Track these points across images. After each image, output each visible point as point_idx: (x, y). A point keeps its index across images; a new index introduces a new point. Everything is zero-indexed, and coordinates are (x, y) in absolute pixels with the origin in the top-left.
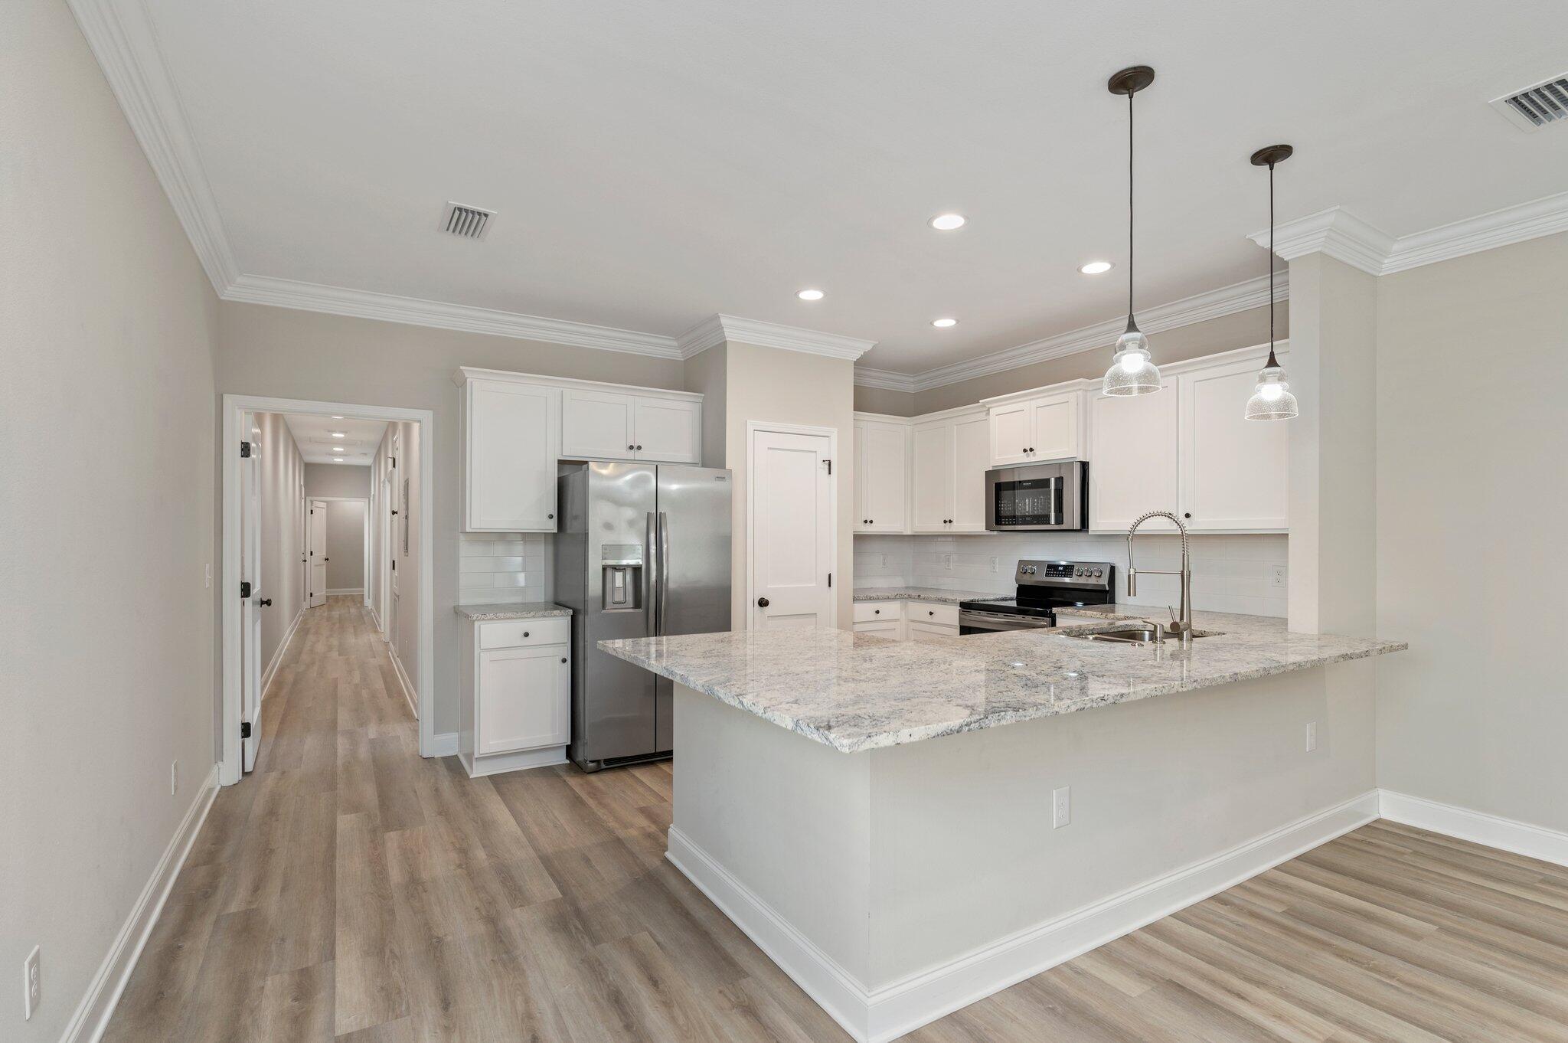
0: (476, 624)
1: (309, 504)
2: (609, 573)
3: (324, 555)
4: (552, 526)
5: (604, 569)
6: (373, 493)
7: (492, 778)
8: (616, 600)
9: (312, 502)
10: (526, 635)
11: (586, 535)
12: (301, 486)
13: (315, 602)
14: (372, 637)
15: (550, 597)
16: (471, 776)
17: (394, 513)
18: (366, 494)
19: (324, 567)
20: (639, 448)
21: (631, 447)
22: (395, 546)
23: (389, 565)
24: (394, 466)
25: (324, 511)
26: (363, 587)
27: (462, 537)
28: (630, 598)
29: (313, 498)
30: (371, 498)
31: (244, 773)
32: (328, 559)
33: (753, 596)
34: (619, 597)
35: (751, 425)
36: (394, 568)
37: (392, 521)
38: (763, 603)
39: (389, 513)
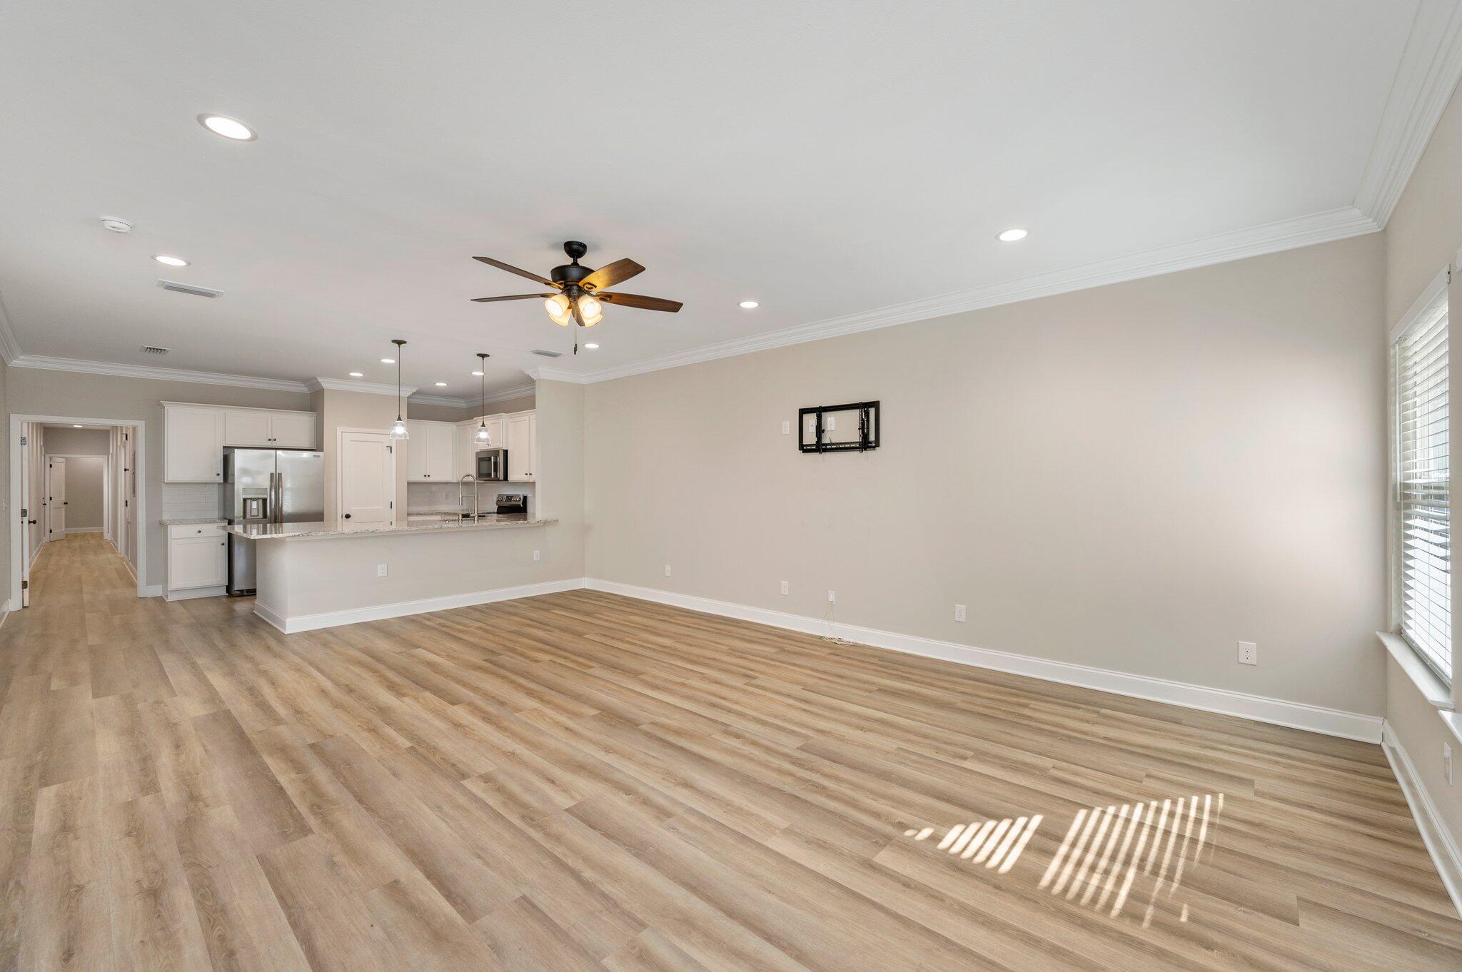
0: (169, 526)
1: (47, 459)
2: (248, 501)
3: (63, 499)
4: (220, 480)
5: (245, 500)
6: (111, 452)
7: (181, 602)
8: (253, 514)
9: (51, 458)
10: (200, 532)
11: (234, 483)
12: (41, 446)
13: (53, 537)
14: (110, 556)
15: (221, 515)
16: (167, 601)
17: (126, 470)
18: (105, 451)
19: (63, 510)
20: (275, 440)
21: (270, 440)
22: (128, 492)
23: (124, 504)
24: (127, 439)
25: (63, 466)
26: (103, 526)
27: (163, 485)
28: (261, 516)
29: (51, 455)
30: (110, 456)
31: (24, 607)
32: (67, 503)
33: (340, 512)
34: (255, 513)
35: (339, 430)
36: (126, 505)
37: (125, 476)
38: (348, 516)
39: (123, 470)
